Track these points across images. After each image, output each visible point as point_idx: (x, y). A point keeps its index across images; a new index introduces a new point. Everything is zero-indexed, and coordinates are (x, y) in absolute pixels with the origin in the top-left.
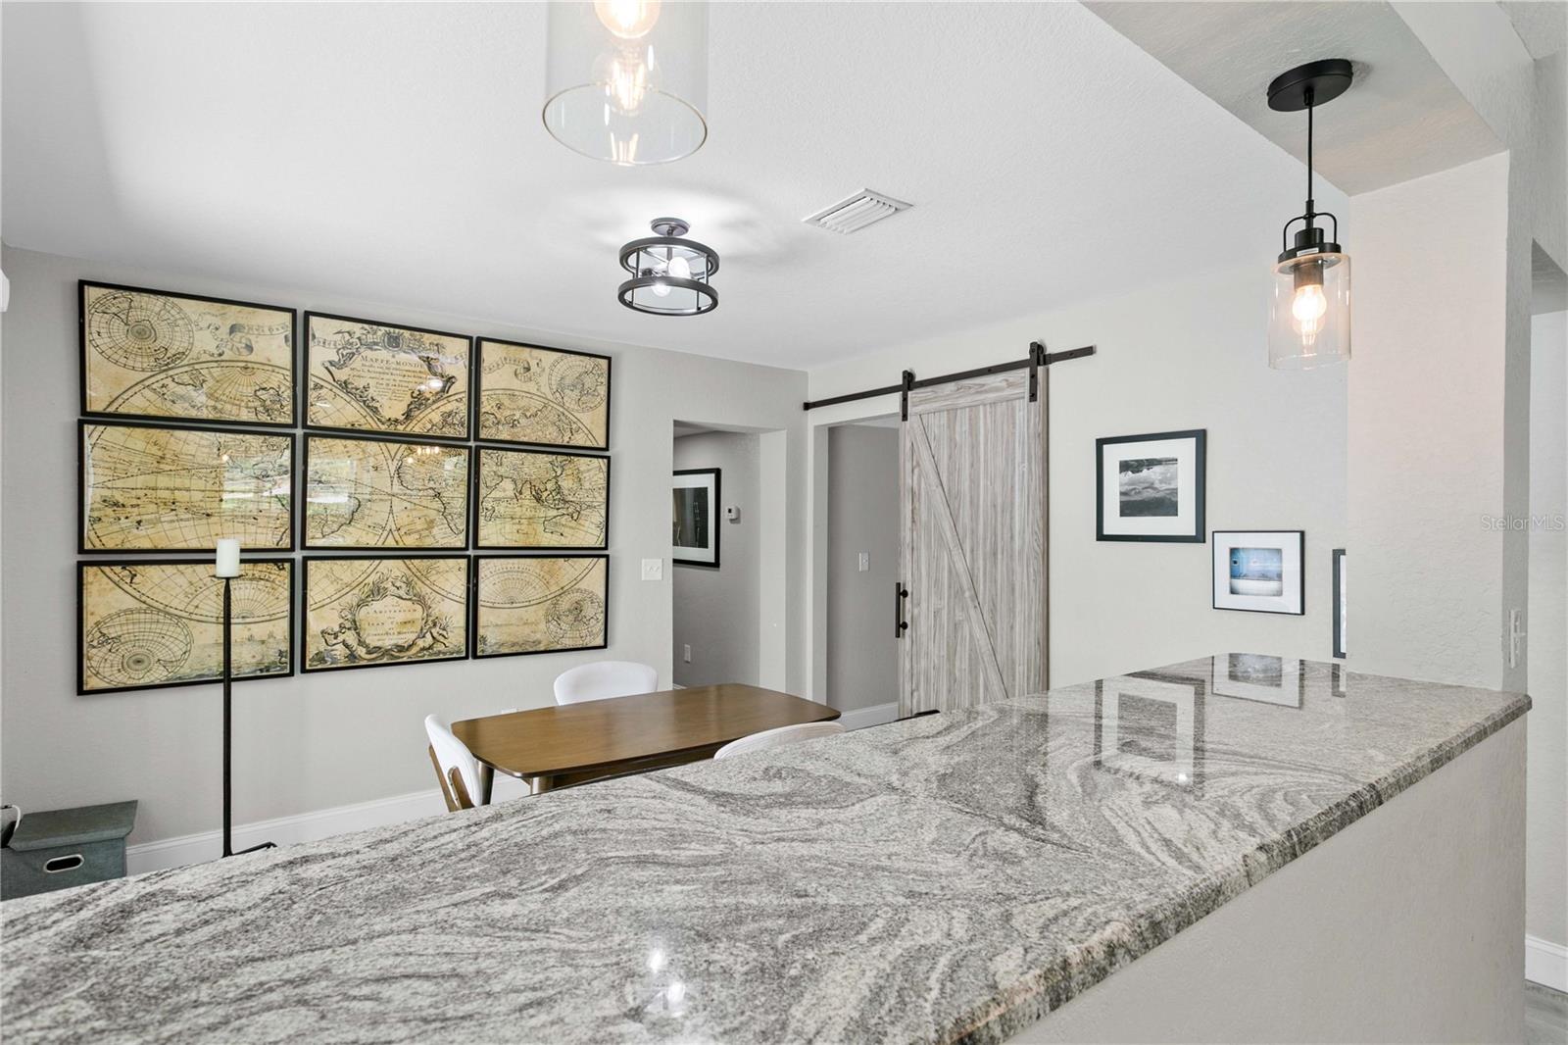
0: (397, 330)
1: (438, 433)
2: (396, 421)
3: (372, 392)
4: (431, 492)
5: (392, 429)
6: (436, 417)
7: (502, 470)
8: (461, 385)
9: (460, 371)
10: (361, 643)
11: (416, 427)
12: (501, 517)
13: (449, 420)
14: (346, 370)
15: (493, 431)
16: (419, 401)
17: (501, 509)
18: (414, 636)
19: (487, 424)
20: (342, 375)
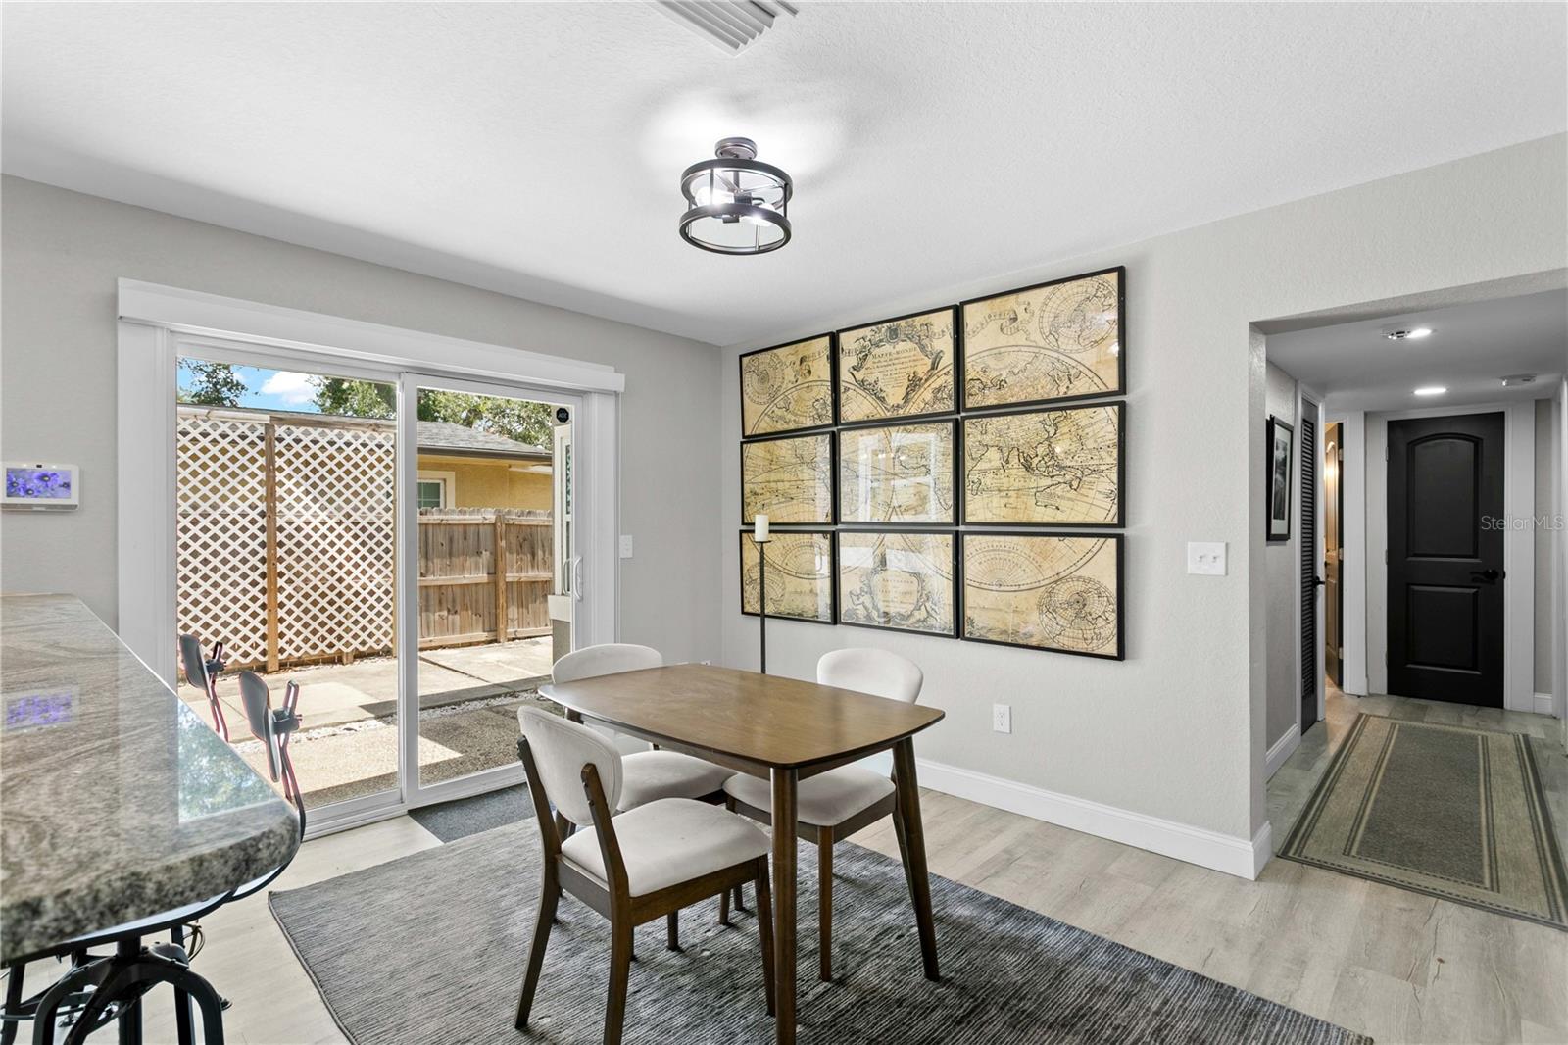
0: (895, 323)
1: (930, 410)
2: (898, 406)
3: (880, 385)
4: (923, 469)
5: (895, 415)
6: (928, 395)
7: (987, 439)
8: (948, 359)
9: (945, 345)
10: (875, 607)
11: (913, 409)
12: (989, 490)
13: (939, 395)
14: (863, 370)
15: (979, 398)
16: (915, 383)
17: (988, 481)
18: (912, 607)
19: (973, 391)
20: (860, 376)
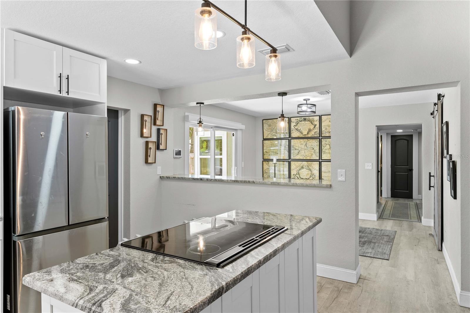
0: (305, 117)
1: (314, 136)
2: (306, 135)
3: (301, 130)
4: (312, 148)
5: (305, 136)
6: (313, 133)
7: (327, 143)
8: (318, 126)
9: (317, 123)
10: (300, 177)
11: (309, 136)
12: (327, 153)
13: (316, 133)
14: (297, 126)
15: (325, 134)
16: (310, 130)
17: (327, 151)
18: (309, 177)
19: (323, 133)
20: (296, 127)
